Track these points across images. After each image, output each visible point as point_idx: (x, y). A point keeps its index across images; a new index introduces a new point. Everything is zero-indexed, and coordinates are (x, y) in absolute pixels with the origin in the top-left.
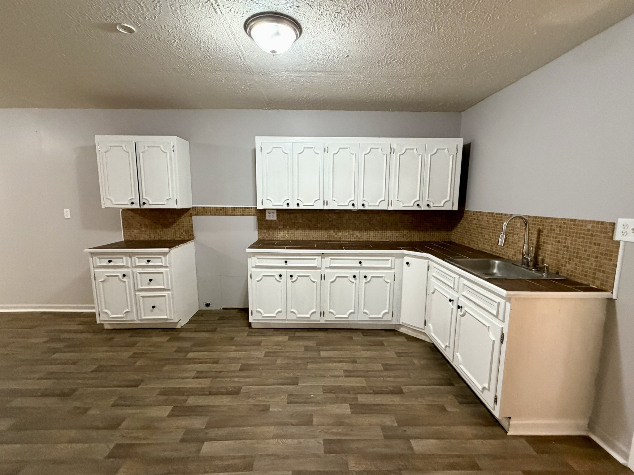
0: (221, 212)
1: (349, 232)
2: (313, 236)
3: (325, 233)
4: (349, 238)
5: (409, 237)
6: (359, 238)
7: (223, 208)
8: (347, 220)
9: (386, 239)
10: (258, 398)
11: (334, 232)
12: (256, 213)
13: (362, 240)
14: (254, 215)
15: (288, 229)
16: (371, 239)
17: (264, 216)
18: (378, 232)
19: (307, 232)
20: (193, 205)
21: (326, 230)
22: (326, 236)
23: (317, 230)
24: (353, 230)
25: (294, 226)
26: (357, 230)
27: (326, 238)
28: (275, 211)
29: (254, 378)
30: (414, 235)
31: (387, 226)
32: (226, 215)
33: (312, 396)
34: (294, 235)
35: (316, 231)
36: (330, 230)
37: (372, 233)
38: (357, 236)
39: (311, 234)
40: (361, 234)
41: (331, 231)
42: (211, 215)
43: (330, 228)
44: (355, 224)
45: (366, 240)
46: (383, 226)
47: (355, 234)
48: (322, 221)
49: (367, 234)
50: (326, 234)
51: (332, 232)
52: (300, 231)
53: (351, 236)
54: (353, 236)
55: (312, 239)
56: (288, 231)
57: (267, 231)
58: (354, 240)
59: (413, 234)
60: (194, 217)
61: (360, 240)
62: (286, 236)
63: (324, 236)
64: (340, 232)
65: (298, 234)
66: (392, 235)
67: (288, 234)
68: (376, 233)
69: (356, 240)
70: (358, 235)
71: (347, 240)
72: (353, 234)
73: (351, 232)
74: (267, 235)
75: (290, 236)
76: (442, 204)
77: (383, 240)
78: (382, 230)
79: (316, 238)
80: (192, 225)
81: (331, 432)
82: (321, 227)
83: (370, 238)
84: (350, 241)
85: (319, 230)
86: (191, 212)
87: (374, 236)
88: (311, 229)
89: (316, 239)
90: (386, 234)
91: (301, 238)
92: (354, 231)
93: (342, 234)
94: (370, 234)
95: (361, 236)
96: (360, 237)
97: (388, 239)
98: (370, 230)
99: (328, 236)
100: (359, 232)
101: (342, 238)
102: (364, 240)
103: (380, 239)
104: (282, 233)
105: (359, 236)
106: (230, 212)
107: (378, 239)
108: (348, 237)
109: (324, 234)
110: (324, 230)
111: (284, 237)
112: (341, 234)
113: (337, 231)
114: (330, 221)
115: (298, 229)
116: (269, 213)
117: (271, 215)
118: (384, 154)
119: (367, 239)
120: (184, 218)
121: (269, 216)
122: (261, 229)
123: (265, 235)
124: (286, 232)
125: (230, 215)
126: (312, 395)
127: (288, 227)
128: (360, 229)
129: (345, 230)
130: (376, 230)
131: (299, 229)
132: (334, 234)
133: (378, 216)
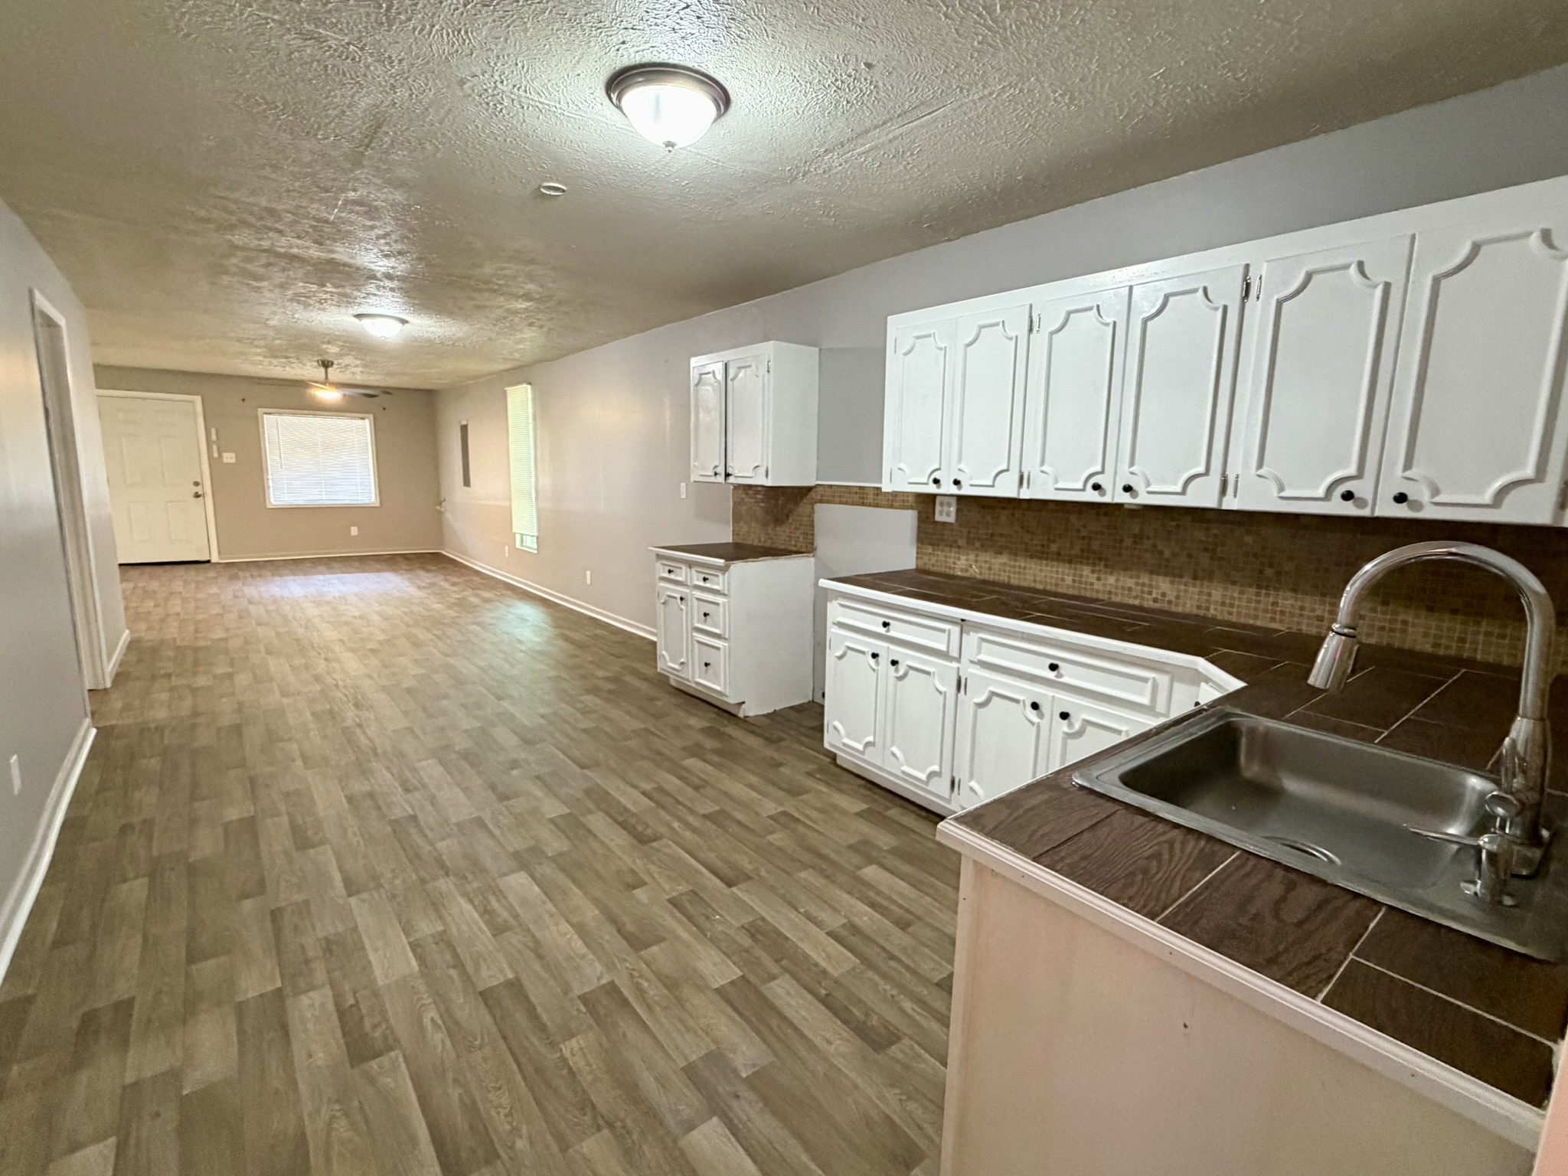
0: (856, 498)
1: (1138, 577)
2: (1034, 575)
3: (1067, 571)
4: (1136, 597)
5: (1382, 629)
6: (1170, 602)
7: (860, 487)
8: (1135, 536)
9: (1273, 619)
10: (652, 868)
11: (1093, 572)
12: (916, 502)
13: (1180, 610)
14: (912, 508)
15: (978, 549)
16: (1212, 611)
17: (931, 511)
18: (1242, 593)
19: (1022, 562)
20: (817, 480)
21: (1070, 562)
22: (1069, 580)
23: (1047, 559)
24: (1151, 572)
25: (990, 543)
26: (1166, 575)
27: (1068, 587)
28: (954, 501)
29: (696, 836)
30: (1405, 622)
31: (1278, 573)
32: (863, 504)
33: (717, 917)
34: (990, 569)
35: (1044, 562)
36: (1081, 563)
37: (1217, 593)
38: (1164, 595)
39: (1030, 568)
40: (1179, 591)
41: (1085, 567)
42: (840, 503)
43: (1082, 557)
44: (1161, 553)
45: (1195, 611)
46: (1261, 572)
47: (1158, 587)
48: (1060, 536)
49: (1201, 593)
50: (1068, 575)
51: (1086, 571)
52: (1004, 559)
53: (1142, 592)
54: (1150, 593)
55: (1032, 585)
56: (977, 556)
57: (934, 550)
58: (1152, 604)
59: (1401, 617)
60: (818, 506)
61: (1174, 609)
62: (971, 566)
63: (1063, 580)
64: (1111, 573)
65: (1000, 564)
66: (1302, 608)
67: (976, 561)
68: (1234, 592)
69: (1157, 606)
70: (1169, 592)
71: (1131, 602)
72: (1150, 586)
73: (1145, 579)
74: (933, 560)
75: (981, 568)
76: (1487, 497)
77: (1259, 623)
78: (1259, 587)
79: (1041, 582)
80: (813, 521)
81: (637, 983)
82: (1059, 554)
83: (1208, 609)
84: (1141, 608)
85: (1052, 560)
86: (812, 494)
87: (1223, 604)
88: (1031, 557)
89: (1041, 587)
90: (1275, 604)
91: (1003, 578)
92: (1155, 577)
93: (1117, 580)
94: (1209, 595)
95: (1178, 597)
96: (1173, 599)
97: (1281, 622)
98: (1211, 579)
99: (1074, 581)
100: (1172, 582)
101: (1116, 594)
102: (1187, 611)
103: (1247, 616)
104: (963, 558)
105: (1171, 595)
106: (871, 498)
107: (1239, 613)
108: (1134, 594)
109: (1063, 573)
110: (1063, 561)
111: (967, 571)
112: (1111, 580)
113: (1101, 568)
114: (1083, 538)
115: (999, 552)
116: (942, 504)
117: (945, 509)
118: (1216, 309)
119: (1199, 607)
120: (803, 508)
121: (941, 513)
122: (922, 543)
123: (930, 560)
124: (972, 557)
125: (870, 505)
126: (719, 914)
127: (977, 544)
128: (1173, 572)
129: (1125, 569)
130: (1234, 583)
131: (1001, 553)
132: (1093, 578)
133: (1249, 532)
